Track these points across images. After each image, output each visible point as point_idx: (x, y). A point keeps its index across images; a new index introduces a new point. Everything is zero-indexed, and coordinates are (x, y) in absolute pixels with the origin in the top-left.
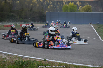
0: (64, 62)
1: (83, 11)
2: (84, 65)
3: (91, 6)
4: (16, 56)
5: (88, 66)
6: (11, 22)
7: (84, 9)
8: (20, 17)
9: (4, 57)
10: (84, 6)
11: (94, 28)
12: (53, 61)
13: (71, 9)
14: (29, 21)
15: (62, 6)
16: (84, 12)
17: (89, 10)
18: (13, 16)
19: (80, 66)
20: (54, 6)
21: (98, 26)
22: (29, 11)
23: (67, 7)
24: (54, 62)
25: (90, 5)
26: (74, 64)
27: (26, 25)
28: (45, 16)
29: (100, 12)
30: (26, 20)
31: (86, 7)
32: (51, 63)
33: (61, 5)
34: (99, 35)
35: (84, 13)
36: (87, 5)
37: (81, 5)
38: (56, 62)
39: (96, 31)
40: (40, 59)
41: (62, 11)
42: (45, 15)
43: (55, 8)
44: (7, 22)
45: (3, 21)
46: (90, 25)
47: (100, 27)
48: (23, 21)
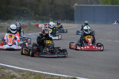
4: (31, 72)
6: (22, 20)
8: (35, 13)
9: (12, 74)
14: (50, 20)
18: (25, 11)
22: (49, 3)
27: (45, 25)
28: (74, 12)
30: (44, 17)
41: (98, 3)
42: (74, 10)
44: (16, 20)
45: (10, 20)
48: (40, 19)
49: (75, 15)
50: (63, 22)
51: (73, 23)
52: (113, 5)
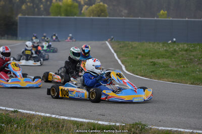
0: (54, 114)
1: (91, 15)
2: (92, 121)
3: (106, 5)
5: (100, 122)
7: (93, 11)
10: (92, 5)
11: (113, 48)
12: (31, 112)
13: (66, 10)
15: (50, 5)
16: (93, 16)
17: (103, 14)
19: (85, 122)
20: (35, 6)
21: (120, 45)
23: (59, 7)
24: (34, 115)
25: (104, 3)
26: (72, 119)
28: (17, 25)
29: (124, 18)
31: (96, 8)
32: (28, 117)
33: (48, 3)
34: (122, 61)
35: (92, 19)
36: (99, 2)
37: (86, 4)
38: (38, 115)
39: (115, 55)
40: (7, 109)
41: (48, 14)
42: (17, 23)
43: (36, 10)
46: (103, 42)
47: (123, 47)
49: (18, 29)
50: (3, 38)
51: (16, 39)
52: (67, 16)
